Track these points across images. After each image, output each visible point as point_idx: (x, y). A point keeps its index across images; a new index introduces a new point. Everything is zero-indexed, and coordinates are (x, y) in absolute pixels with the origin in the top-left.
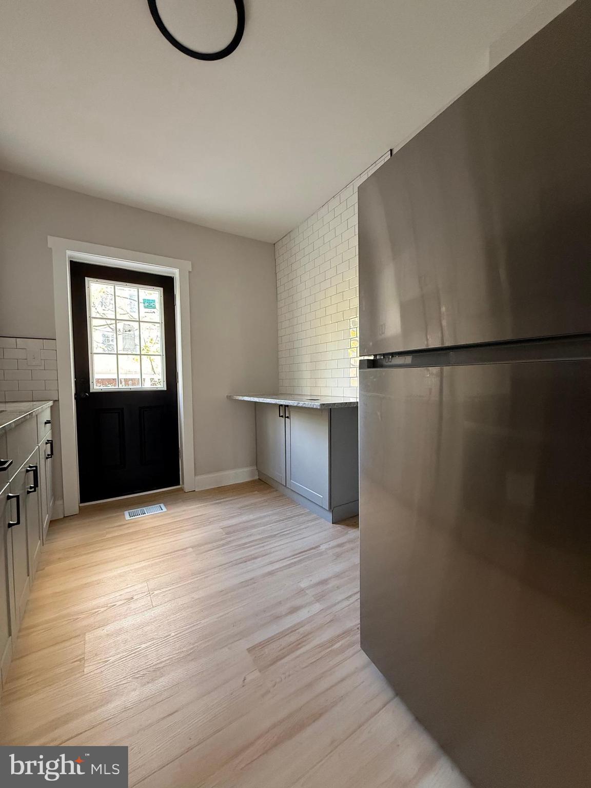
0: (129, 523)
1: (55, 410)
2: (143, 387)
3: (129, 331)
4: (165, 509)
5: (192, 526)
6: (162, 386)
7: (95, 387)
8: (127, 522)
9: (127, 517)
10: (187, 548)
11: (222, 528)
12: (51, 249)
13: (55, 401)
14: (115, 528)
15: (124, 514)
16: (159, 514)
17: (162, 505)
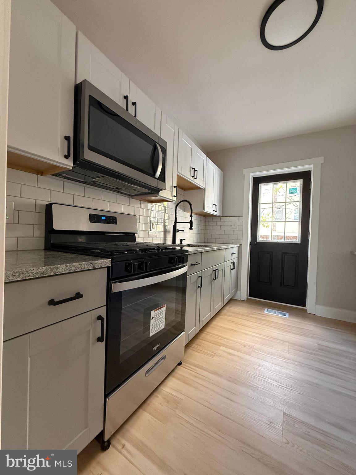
0: (264, 315)
1: (240, 248)
2: (285, 241)
3: (280, 208)
4: (287, 316)
5: (298, 332)
6: (298, 241)
7: (260, 239)
8: (264, 313)
9: (265, 312)
10: (286, 342)
11: (318, 344)
12: (244, 175)
13: (240, 245)
14: (257, 314)
15: (265, 310)
16: (283, 318)
17: (287, 314)
